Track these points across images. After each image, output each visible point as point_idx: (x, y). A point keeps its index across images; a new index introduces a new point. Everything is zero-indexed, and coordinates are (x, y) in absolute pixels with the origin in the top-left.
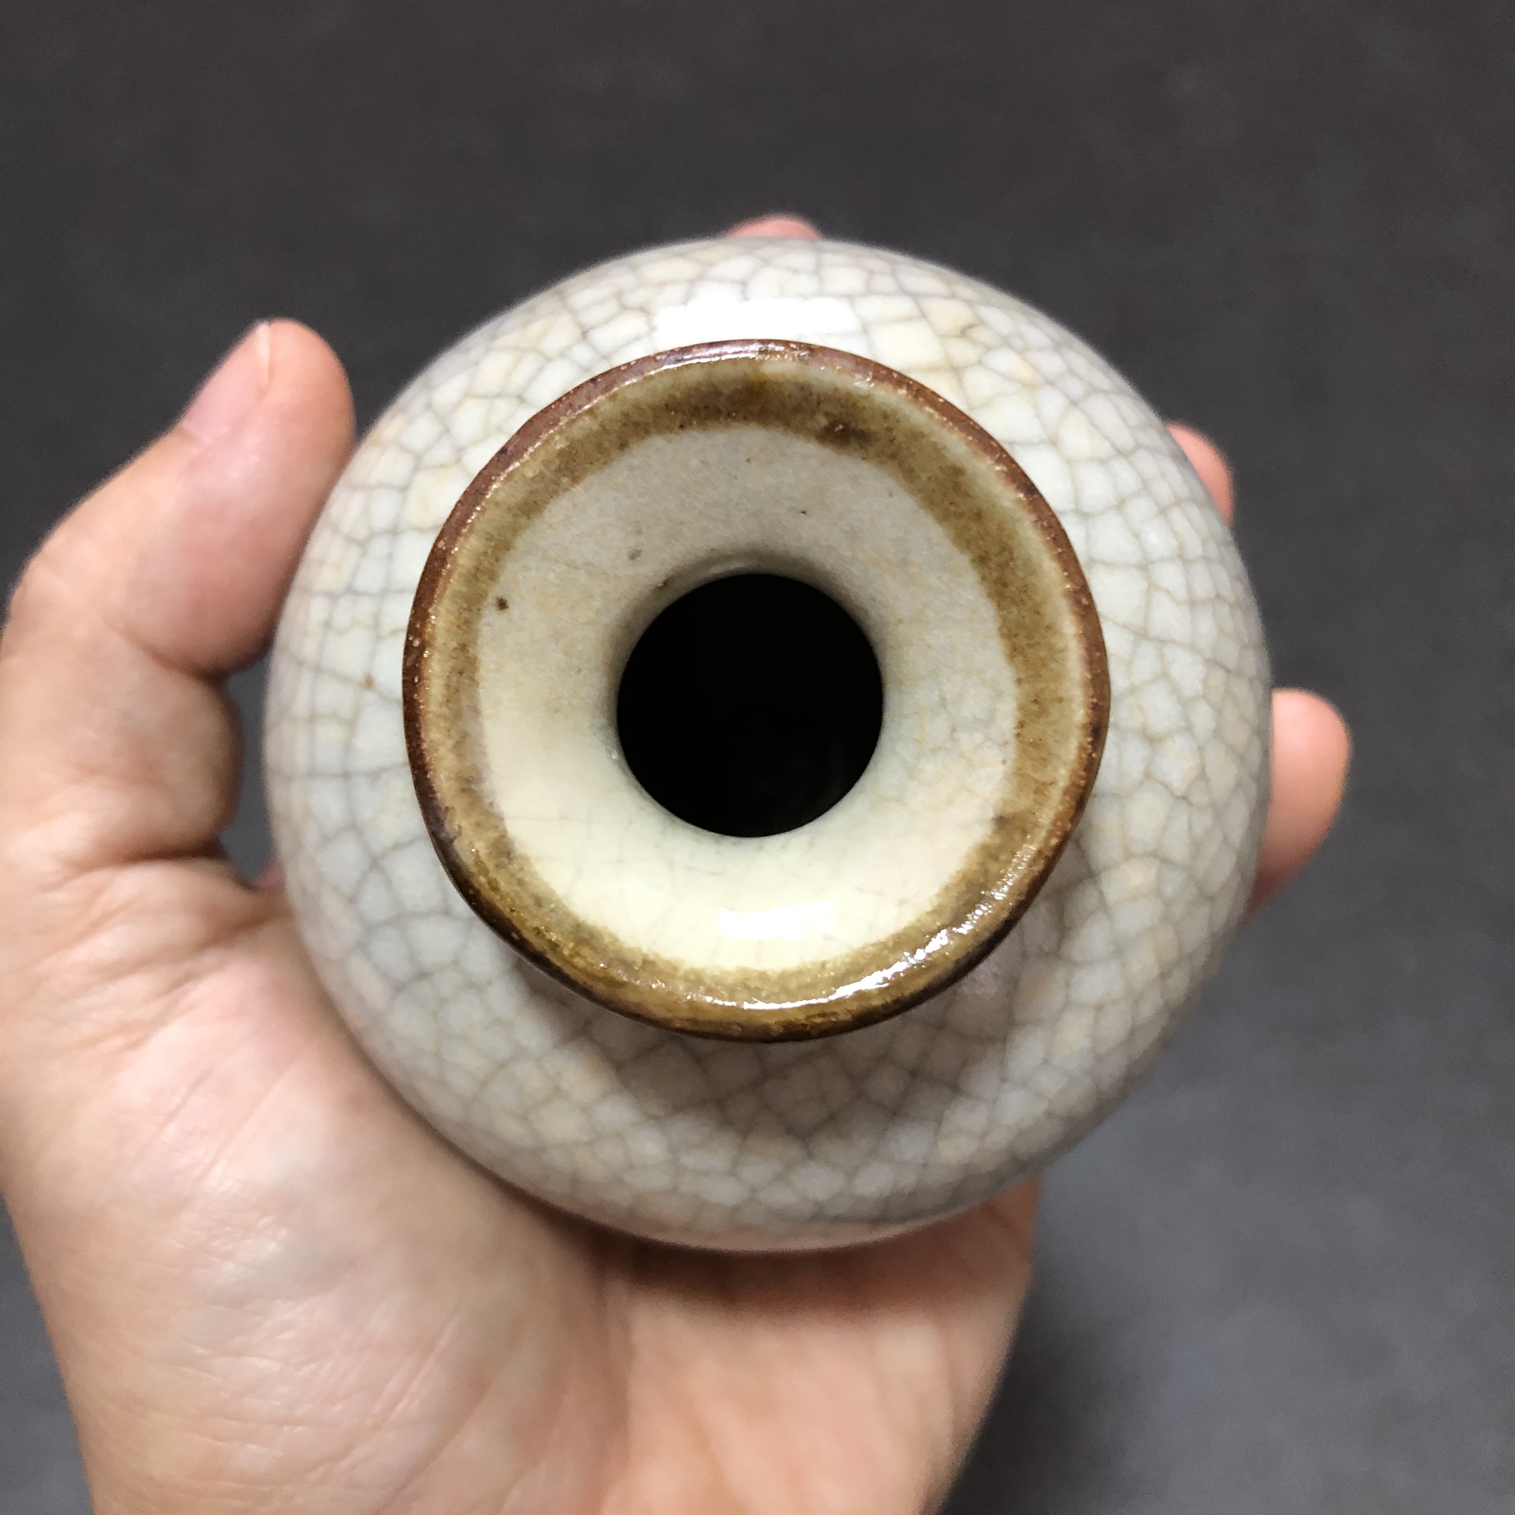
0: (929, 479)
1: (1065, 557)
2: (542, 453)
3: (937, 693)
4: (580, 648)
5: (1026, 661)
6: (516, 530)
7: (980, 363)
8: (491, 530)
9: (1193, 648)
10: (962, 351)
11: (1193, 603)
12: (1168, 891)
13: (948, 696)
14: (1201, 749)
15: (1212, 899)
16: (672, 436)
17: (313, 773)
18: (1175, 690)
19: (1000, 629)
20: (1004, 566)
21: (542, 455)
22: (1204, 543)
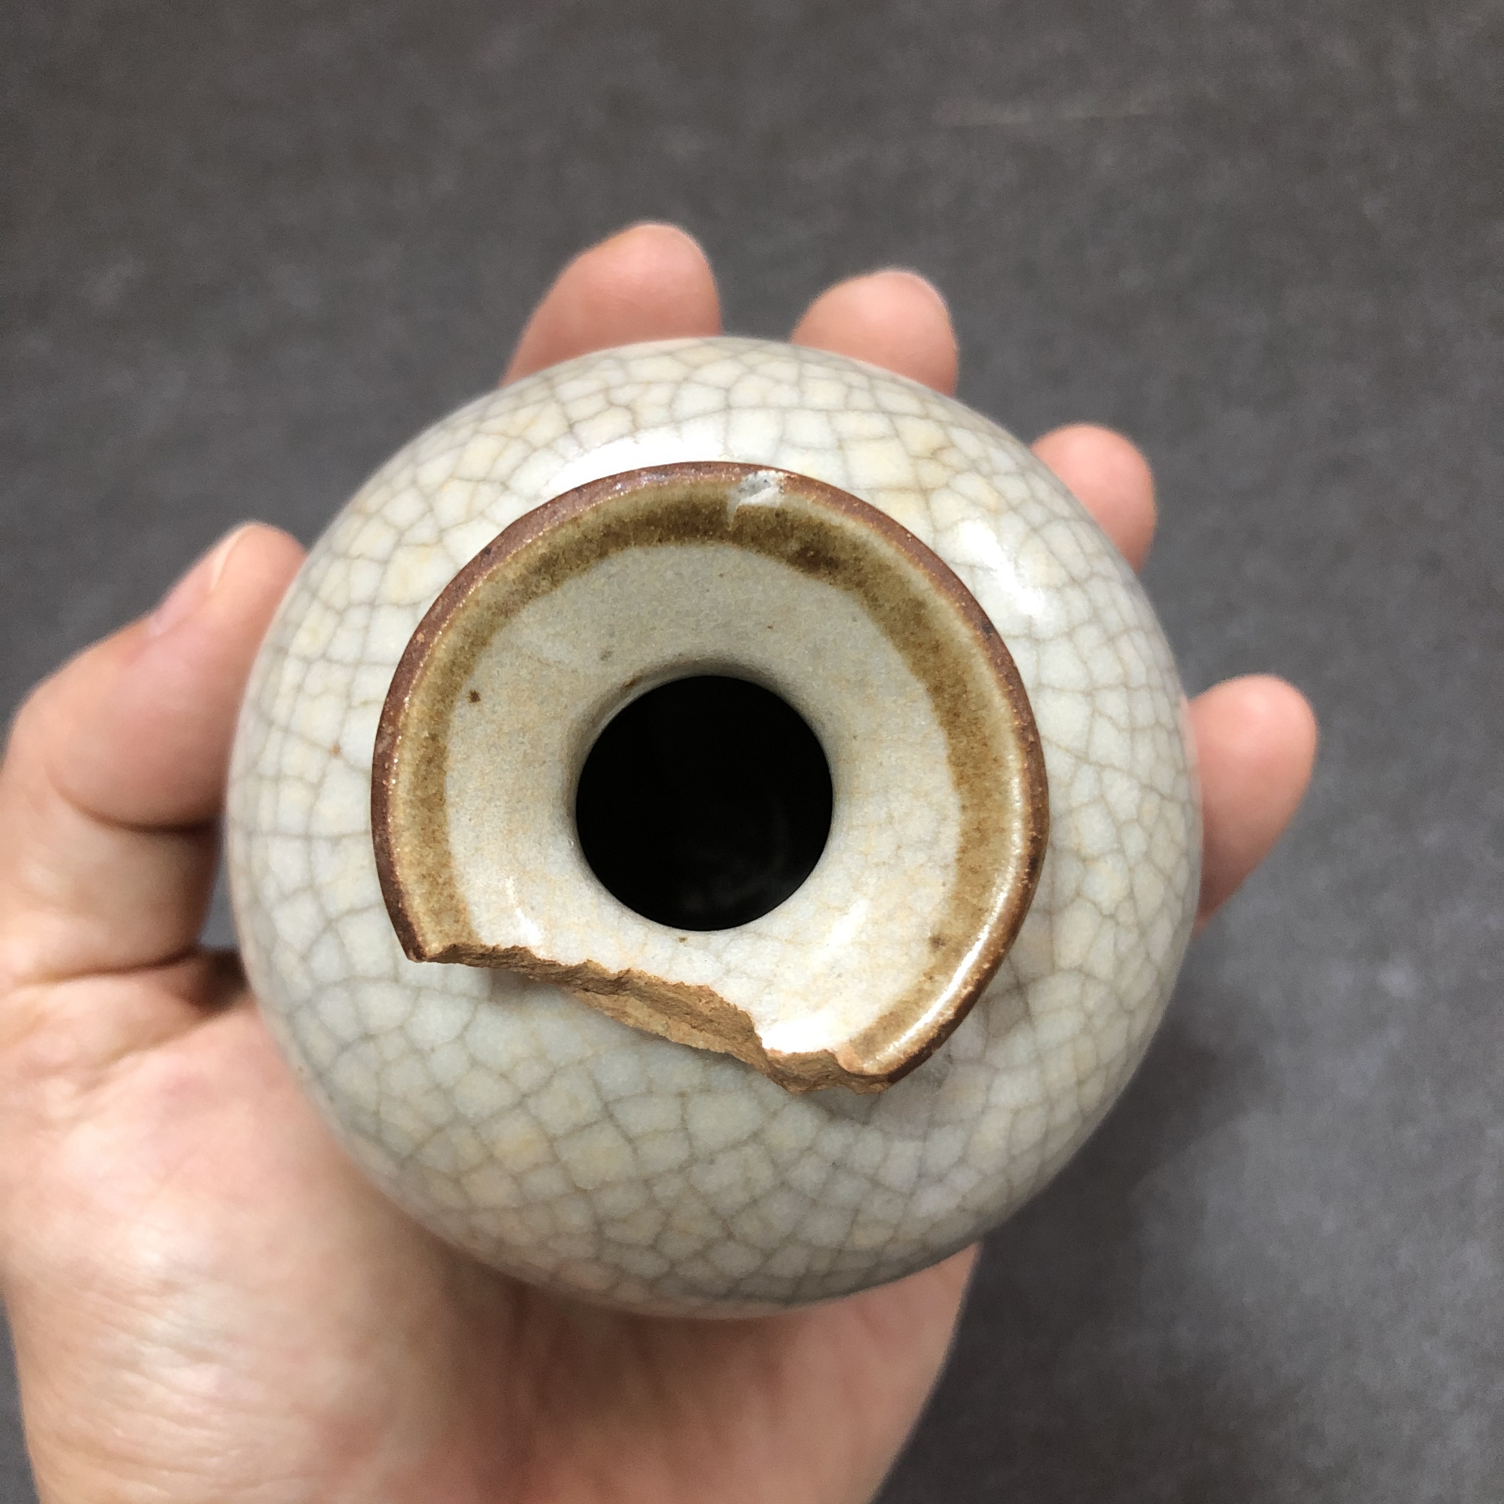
0: (892, 609)
1: (1015, 694)
2: (525, 556)
3: (885, 809)
4: (546, 740)
5: (972, 790)
6: (493, 628)
7: (947, 486)
8: (469, 626)
9: (1130, 774)
10: (931, 473)
11: (1133, 730)
12: (1090, 1004)
13: (895, 814)
14: (1131, 870)
15: (1131, 1013)
16: (650, 549)
17: (277, 832)
18: (1110, 813)
19: (949, 757)
20: (956, 698)
21: (523, 558)
22: (1148, 670)
